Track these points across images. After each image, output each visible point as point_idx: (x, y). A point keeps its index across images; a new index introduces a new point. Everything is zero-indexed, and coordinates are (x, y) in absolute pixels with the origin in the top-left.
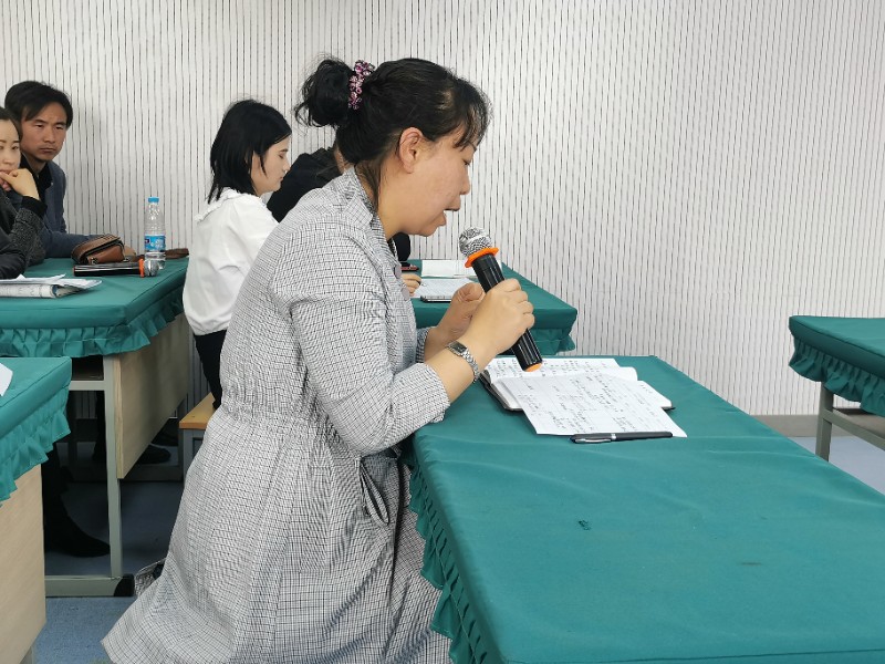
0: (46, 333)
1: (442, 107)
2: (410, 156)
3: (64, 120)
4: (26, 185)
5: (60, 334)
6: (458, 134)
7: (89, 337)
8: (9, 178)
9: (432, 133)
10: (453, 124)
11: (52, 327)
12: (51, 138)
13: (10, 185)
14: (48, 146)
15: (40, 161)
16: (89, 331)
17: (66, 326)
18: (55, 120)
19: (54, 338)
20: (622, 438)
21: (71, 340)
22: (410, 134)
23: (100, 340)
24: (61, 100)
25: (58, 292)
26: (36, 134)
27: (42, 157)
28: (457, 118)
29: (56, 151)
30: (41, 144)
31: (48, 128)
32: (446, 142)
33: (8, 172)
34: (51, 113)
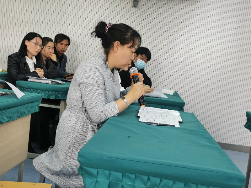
0: (47, 92)
1: (127, 37)
2: (116, 49)
3: (68, 44)
4: (54, 58)
5: (50, 93)
6: (130, 45)
7: (57, 94)
8: (50, 56)
9: (123, 43)
10: (129, 41)
11: (49, 91)
12: (64, 48)
13: (50, 58)
14: (63, 50)
15: (61, 54)
16: (57, 93)
17: (52, 91)
18: (66, 43)
19: (49, 93)
20: (160, 125)
21: (53, 94)
22: (117, 43)
23: (60, 95)
24: (68, 39)
25: (53, 83)
26: (60, 47)
27: (61, 52)
28: (131, 40)
29: (65, 51)
30: (61, 49)
31: (64, 45)
32: (126, 46)
33: (50, 54)
34: (65, 42)
